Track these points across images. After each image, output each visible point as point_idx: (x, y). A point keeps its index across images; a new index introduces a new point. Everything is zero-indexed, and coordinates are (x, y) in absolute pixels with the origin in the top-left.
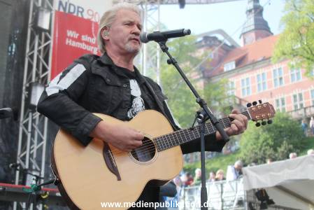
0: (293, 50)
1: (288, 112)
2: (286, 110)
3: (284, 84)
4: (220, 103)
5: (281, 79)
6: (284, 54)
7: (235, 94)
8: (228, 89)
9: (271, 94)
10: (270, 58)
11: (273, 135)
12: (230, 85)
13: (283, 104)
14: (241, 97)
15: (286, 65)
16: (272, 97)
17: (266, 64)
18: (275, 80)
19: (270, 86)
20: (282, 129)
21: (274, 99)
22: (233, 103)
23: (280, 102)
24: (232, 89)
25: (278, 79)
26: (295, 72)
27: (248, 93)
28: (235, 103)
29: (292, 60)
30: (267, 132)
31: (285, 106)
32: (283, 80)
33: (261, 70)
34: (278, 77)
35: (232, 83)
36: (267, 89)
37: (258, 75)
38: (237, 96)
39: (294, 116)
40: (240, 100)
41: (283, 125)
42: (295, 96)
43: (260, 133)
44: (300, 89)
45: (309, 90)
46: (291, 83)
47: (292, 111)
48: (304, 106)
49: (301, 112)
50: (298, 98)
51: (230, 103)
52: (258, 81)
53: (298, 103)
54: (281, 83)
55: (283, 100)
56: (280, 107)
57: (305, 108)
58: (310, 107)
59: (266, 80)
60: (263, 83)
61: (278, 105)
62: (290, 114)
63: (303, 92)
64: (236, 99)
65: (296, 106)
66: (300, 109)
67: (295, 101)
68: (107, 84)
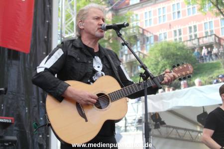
1: (184, 41)
2: (183, 40)
3: (181, 17)
4: (126, 33)
5: (179, 12)
7: (139, 25)
8: (133, 20)
9: (170, 25)
11: (171, 61)
12: (135, 17)
13: (180, 34)
14: (144, 28)
15: (183, 1)
16: (170, 28)
18: (174, 13)
19: (169, 18)
20: (178, 57)
21: (172, 30)
22: (137, 32)
23: (178, 33)
24: (137, 20)
25: (176, 13)
26: (191, 7)
27: (150, 24)
28: (139, 33)
30: (165, 59)
31: (182, 36)
32: (181, 14)
33: (162, 4)
34: (176, 11)
35: (137, 15)
36: (167, 21)
37: (159, 9)
38: (141, 27)
39: (189, 44)
40: (143, 30)
41: (179, 53)
42: (190, 28)
43: (160, 60)
44: (195, 22)
45: (203, 22)
46: (187, 16)
47: (187, 41)
48: (198, 37)
49: (195, 42)
50: (193, 29)
51: (134, 33)
52: (159, 14)
53: (193, 34)
54: (179, 16)
55: (180, 31)
56: (178, 37)
57: (199, 39)
58: (203, 37)
59: (166, 14)
60: (164, 16)
61: (175, 35)
62: (185, 43)
63: (197, 24)
64: (140, 29)
65: (191, 36)
66: (194, 39)
67: (190, 32)
68: (77, 62)
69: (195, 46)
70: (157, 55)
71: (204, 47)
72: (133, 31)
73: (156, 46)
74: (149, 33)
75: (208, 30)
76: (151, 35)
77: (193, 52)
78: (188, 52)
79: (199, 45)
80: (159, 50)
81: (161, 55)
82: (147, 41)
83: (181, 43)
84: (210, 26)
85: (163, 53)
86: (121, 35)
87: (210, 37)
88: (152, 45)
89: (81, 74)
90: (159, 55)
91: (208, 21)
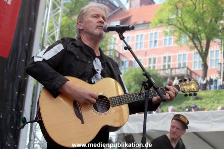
0: (169, 20)
1: (158, 70)
2: (156, 68)
3: (157, 47)
5: (156, 41)
6: (161, 22)
7: (116, 48)
8: (111, 44)
9: (146, 53)
10: (149, 23)
12: (113, 40)
13: (154, 62)
14: (121, 52)
15: (161, 31)
16: (146, 56)
17: (145, 27)
18: (151, 42)
19: (146, 46)
21: (148, 57)
22: (113, 55)
23: (152, 61)
24: (114, 44)
25: (153, 42)
26: (168, 38)
28: (115, 56)
29: (167, 28)
30: (137, 85)
31: (156, 65)
32: (157, 43)
33: (140, 31)
34: (153, 40)
35: (115, 39)
36: (143, 49)
37: (137, 36)
38: (118, 50)
39: (162, 73)
40: (120, 54)
42: (165, 58)
43: (132, 85)
44: (170, 53)
45: (177, 54)
46: (163, 46)
47: (160, 70)
48: (171, 67)
49: (168, 72)
50: (167, 59)
51: (111, 56)
52: (137, 40)
53: (166, 64)
54: (155, 45)
55: (155, 59)
56: (152, 65)
57: (172, 69)
58: (176, 68)
59: (144, 41)
60: (141, 43)
61: (150, 63)
62: (159, 72)
63: (172, 55)
64: (116, 53)
65: (164, 66)
66: (167, 69)
67: (165, 61)
68: (76, 59)
69: (168, 76)
70: (130, 80)
71: (176, 78)
72: (110, 53)
73: (131, 71)
74: (124, 58)
75: (182, 62)
76: (127, 60)
77: (165, 81)
78: (161, 81)
79: (171, 75)
80: (133, 76)
81: (135, 80)
82: (122, 65)
83: (154, 71)
84: (184, 59)
85: (136, 79)
86: (124, 38)
87: (182, 69)
88: (127, 70)
89: (79, 73)
90: (133, 80)
91: (183, 53)
